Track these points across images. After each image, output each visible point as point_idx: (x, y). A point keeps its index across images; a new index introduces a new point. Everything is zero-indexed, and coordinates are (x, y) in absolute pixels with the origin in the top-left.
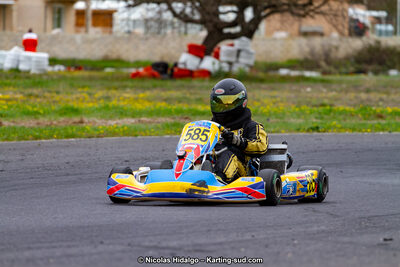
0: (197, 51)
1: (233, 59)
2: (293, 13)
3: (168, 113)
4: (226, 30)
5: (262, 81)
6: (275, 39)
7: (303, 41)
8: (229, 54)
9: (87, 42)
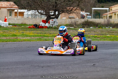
0: (43, 21)
1: (53, 24)
2: (67, 13)
3: (38, 36)
4: (51, 17)
6: (63, 19)
7: (70, 20)
8: (52, 22)
9: (17, 19)
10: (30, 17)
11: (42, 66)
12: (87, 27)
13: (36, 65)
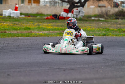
0: (65, 11)
1: (78, 14)
3: (58, 30)
4: (76, 5)
5: (87, 21)
6: (91, 8)
7: (99, 9)
8: (76, 12)
9: (31, 8)
10: (48, 5)
11: (64, 69)
12: (122, 19)
13: (55, 67)
